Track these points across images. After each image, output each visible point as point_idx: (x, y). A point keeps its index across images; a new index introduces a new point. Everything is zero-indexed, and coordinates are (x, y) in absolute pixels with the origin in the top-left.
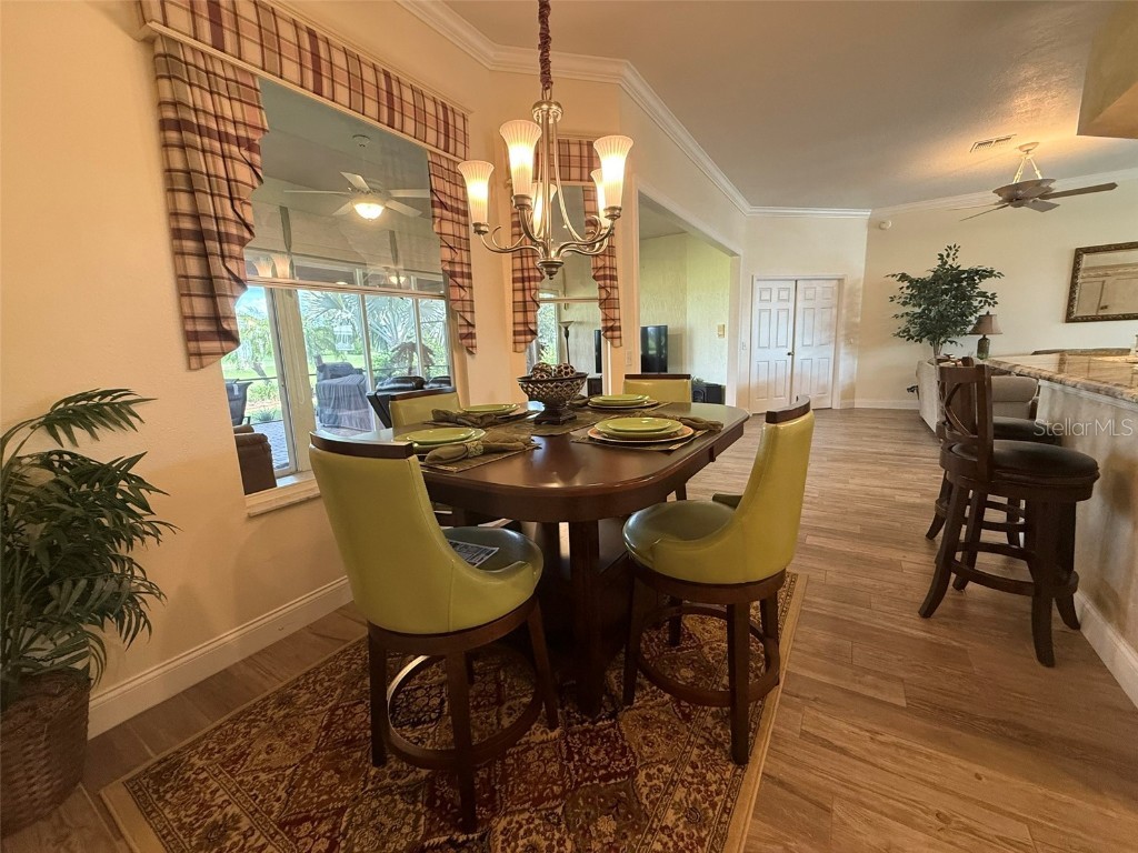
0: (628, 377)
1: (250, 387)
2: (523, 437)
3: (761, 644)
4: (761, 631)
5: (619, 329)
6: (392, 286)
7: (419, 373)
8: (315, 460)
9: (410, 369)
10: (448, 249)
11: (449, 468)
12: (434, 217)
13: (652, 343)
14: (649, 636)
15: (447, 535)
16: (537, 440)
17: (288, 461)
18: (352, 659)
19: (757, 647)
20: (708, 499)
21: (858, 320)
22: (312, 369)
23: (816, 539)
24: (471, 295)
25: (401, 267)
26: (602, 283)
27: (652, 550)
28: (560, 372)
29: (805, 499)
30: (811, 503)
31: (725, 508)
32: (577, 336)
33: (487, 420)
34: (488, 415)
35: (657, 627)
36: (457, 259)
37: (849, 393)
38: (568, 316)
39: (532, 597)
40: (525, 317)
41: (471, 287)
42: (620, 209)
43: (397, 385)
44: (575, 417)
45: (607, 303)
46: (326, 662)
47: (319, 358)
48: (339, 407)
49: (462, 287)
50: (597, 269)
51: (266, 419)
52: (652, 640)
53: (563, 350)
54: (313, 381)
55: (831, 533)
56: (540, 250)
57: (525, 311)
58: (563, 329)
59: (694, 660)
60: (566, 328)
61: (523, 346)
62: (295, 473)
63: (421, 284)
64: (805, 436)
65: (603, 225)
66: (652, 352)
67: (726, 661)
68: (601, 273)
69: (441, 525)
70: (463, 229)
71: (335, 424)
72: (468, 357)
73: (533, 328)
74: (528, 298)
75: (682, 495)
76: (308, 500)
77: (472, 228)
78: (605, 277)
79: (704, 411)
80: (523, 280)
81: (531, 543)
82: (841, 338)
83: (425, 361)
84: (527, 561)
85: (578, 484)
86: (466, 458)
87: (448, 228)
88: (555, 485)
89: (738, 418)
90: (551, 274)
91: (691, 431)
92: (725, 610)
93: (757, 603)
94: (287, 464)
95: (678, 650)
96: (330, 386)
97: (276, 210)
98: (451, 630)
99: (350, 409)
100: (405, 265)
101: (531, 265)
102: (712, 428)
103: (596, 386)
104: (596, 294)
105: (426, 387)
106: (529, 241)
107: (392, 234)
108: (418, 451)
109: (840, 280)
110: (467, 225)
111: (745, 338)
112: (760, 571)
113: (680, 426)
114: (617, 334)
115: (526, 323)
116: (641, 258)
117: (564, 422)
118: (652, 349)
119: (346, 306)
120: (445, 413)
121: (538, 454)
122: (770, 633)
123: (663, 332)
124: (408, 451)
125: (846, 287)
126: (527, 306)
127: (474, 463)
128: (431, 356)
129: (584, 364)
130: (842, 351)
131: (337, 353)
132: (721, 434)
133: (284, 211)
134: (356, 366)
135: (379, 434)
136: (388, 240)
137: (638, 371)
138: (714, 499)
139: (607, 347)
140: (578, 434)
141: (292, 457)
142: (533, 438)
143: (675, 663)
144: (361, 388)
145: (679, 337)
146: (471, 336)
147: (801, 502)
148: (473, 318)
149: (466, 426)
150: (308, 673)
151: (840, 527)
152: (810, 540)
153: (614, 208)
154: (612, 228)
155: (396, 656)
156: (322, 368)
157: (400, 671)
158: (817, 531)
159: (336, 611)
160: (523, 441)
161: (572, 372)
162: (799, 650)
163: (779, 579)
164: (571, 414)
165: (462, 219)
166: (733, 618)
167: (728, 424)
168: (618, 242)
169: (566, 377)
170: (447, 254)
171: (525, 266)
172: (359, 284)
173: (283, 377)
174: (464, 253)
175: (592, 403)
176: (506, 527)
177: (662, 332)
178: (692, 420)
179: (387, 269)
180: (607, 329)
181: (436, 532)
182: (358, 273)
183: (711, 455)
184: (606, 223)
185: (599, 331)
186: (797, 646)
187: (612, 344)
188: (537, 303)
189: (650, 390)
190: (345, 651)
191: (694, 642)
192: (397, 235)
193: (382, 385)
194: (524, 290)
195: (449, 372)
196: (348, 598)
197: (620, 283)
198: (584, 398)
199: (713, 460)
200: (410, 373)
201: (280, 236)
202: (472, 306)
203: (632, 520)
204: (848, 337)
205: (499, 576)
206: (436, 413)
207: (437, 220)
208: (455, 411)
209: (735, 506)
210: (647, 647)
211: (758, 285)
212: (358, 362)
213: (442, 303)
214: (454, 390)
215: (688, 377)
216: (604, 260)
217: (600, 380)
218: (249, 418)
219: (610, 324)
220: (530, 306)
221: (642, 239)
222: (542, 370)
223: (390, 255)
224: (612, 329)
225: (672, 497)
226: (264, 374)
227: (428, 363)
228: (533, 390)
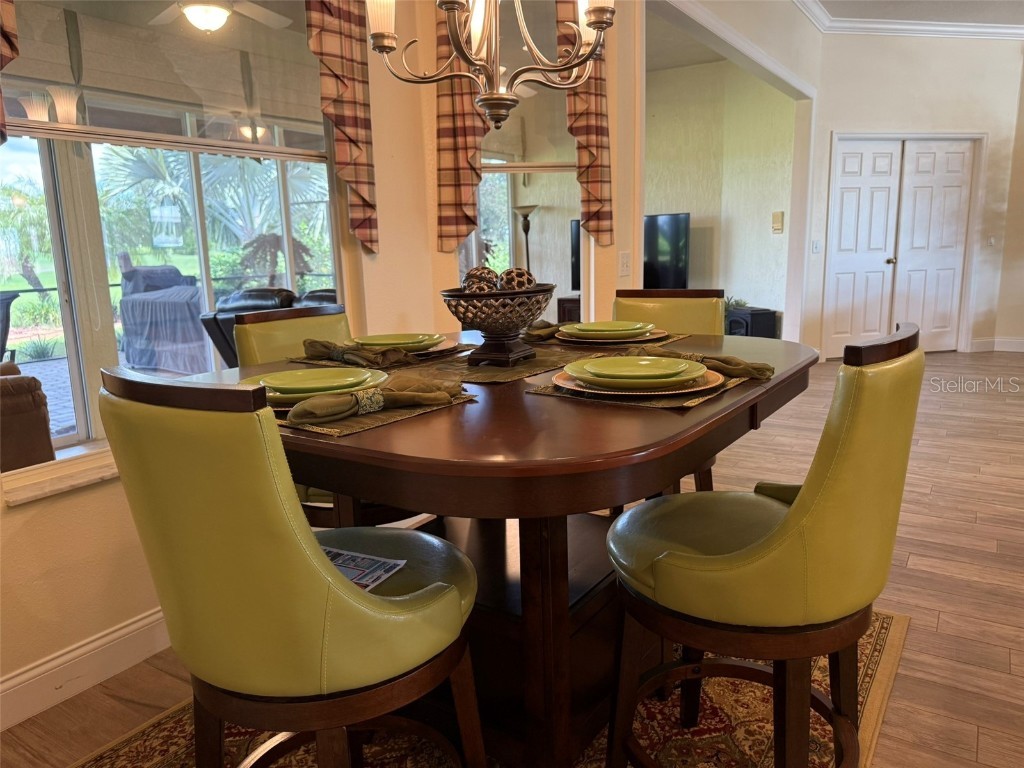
0: (621, 294)
1: (14, 304)
2: (447, 384)
3: (829, 728)
4: (830, 706)
5: (610, 216)
6: (244, 140)
7: (287, 284)
8: (110, 415)
9: (273, 278)
10: (333, 80)
11: (325, 430)
12: (310, 26)
13: (664, 244)
14: (648, 709)
15: (322, 540)
16: (473, 390)
17: (73, 422)
18: (170, 737)
19: (821, 730)
20: (748, 491)
21: (1005, 206)
22: (115, 276)
23: (926, 561)
24: (370, 155)
25: (257, 111)
26: (582, 139)
27: (653, 568)
28: (510, 281)
29: (905, 495)
30: (917, 502)
31: (775, 505)
32: (542, 230)
33: (393, 358)
34: (395, 350)
35: (661, 695)
36: (347, 96)
37: (985, 326)
38: (528, 198)
39: (456, 642)
40: (458, 194)
41: (369, 143)
42: (613, 12)
43: (250, 302)
44: (534, 356)
45: (591, 173)
46: (128, 742)
47: (125, 258)
48: (157, 337)
49: (353, 142)
50: (575, 115)
51: (41, 354)
52: (652, 717)
53: (519, 250)
54: (116, 295)
55: (950, 552)
56: (482, 80)
57: (457, 185)
58: (521, 219)
59: (719, 751)
60: (526, 217)
61: (453, 242)
62: (88, 440)
63: (290, 139)
64: (909, 386)
65: (585, 39)
66: (664, 258)
67: (772, 753)
68: (582, 123)
69: (313, 524)
70: (356, 47)
71: (151, 363)
72: (365, 259)
73: (469, 212)
74: (463, 164)
75: (705, 482)
76: (103, 483)
77: (370, 42)
78: (587, 130)
79: (744, 349)
80: (454, 133)
81: (460, 555)
82: (976, 237)
83: (297, 265)
84: (450, 582)
85: (539, 458)
86: (355, 415)
87: (332, 44)
88: (499, 459)
89: (802, 359)
90: (498, 119)
91: (719, 379)
92: (770, 670)
93: (824, 661)
94: (73, 428)
95: (694, 734)
96: (144, 304)
97: (57, 15)
98: (325, 692)
99: (174, 341)
100: (262, 109)
101: (467, 108)
102: (755, 375)
103: (570, 310)
104: (571, 156)
105: (297, 306)
106: (463, 64)
107: (244, 55)
108: (275, 403)
109: (976, 142)
110: (363, 40)
111: (815, 234)
112: (829, 605)
113: (701, 370)
114: (605, 224)
115: (458, 205)
116: (649, 102)
117: (516, 363)
118: (664, 253)
119: (171, 175)
120: (326, 346)
121: (473, 411)
122: (844, 707)
123: (683, 225)
124: (258, 399)
125: (985, 153)
126: (460, 177)
127: (369, 423)
128: (307, 258)
129: (551, 271)
130: (977, 257)
131: (158, 250)
132: (769, 385)
133: (71, 17)
134: (185, 272)
135: (219, 376)
136: (237, 67)
137: (639, 284)
138: (756, 491)
139: (589, 245)
140: (538, 381)
141: (82, 416)
142: (465, 386)
143: (688, 753)
144: (193, 307)
145: (709, 231)
146: (370, 223)
147: (899, 500)
148: (372, 193)
149: (357, 365)
150: (101, 757)
151: (964, 541)
152: (914, 562)
153: (601, 11)
154: (599, 44)
155: (239, 734)
156: (130, 275)
157: (247, 756)
158: (925, 548)
159: (146, 661)
160: (447, 389)
161: (530, 281)
162: (889, 738)
163: (861, 620)
164: (528, 350)
165: (356, 30)
166: (784, 682)
167: (782, 368)
168: (611, 72)
169: (522, 290)
170: (330, 87)
171: (458, 109)
172: (190, 134)
173: (66, 287)
174: (359, 87)
175: (564, 334)
176: (423, 528)
177: (681, 226)
178: (724, 361)
179: (237, 114)
180: (589, 216)
181: (303, 536)
182: (189, 121)
183: (752, 417)
184: (589, 35)
185: (578, 222)
186: (888, 730)
187: (597, 241)
188: (476, 171)
189: (657, 314)
190: (159, 724)
191: (721, 721)
192: (251, 59)
193: (226, 301)
194: (455, 149)
195: (335, 284)
196: (163, 642)
197: (614, 139)
198: (549, 325)
199: (754, 425)
200: (271, 283)
201: (65, 60)
202: (371, 174)
203: (622, 522)
204: (986, 235)
205: (401, 605)
206: (310, 345)
207: (315, 31)
208: (342, 342)
209: (788, 502)
210: (645, 729)
211: (840, 148)
212: (189, 266)
213: (322, 168)
214: (342, 311)
215: (719, 294)
216: (587, 102)
217: (577, 302)
218: (13, 353)
219: (594, 208)
220: (466, 175)
221: (651, 70)
222: (481, 279)
223: (242, 92)
224: (597, 216)
225: (688, 483)
226: (39, 283)
227: (302, 270)
228: (467, 309)
